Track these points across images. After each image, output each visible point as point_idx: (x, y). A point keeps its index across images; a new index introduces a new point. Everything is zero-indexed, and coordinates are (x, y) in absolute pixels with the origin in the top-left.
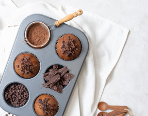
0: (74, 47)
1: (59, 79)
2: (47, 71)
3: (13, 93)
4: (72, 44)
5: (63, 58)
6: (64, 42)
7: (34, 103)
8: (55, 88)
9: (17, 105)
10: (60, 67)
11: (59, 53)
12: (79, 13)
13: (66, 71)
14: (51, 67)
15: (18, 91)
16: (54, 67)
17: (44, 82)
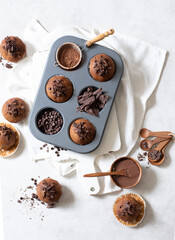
0: (106, 65)
1: (93, 100)
2: (82, 93)
3: (46, 120)
4: (105, 62)
6: (96, 61)
8: (91, 111)
10: (94, 89)
12: (110, 32)
13: (101, 92)
14: (85, 90)
15: (52, 117)
16: (89, 90)
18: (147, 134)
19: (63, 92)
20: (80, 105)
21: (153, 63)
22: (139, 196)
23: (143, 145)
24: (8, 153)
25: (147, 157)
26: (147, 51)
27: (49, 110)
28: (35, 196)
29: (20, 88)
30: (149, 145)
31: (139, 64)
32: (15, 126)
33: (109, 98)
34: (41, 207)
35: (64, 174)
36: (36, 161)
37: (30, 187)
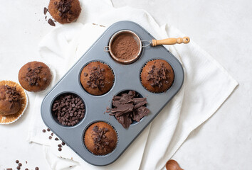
0: (164, 77)
1: (131, 109)
2: (120, 94)
3: (65, 106)
4: (164, 73)
5: (145, 86)
6: (154, 67)
7: (88, 128)
8: (122, 119)
9: (63, 123)
10: (137, 95)
11: (143, 78)
13: (144, 103)
14: (127, 92)
15: (73, 105)
16: (130, 93)
17: (110, 106)
20: (113, 107)
24: (3, 120)
27: (74, 96)
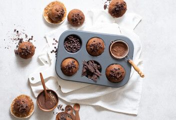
0: (118, 77)
1: (92, 71)
2: (96, 62)
3: (73, 41)
5: (107, 71)
6: (119, 69)
7: (70, 58)
8: (85, 70)
10: (100, 70)
11: (110, 67)
12: (142, 75)
13: (99, 75)
14: (98, 64)
16: (99, 66)
17: (86, 61)
18: (76, 109)
19: (93, 50)
20: (88, 63)
21: (126, 106)
22: (33, 111)
23: (68, 107)
24: (46, 18)
25: (61, 111)
26: (134, 100)
27: (80, 42)
28: (21, 41)
29: (92, 18)
30: (69, 112)
31: (124, 96)
32: (65, 19)
33: (96, 81)
34: (14, 46)
35: (40, 58)
36: (45, 37)
37: (26, 36)
